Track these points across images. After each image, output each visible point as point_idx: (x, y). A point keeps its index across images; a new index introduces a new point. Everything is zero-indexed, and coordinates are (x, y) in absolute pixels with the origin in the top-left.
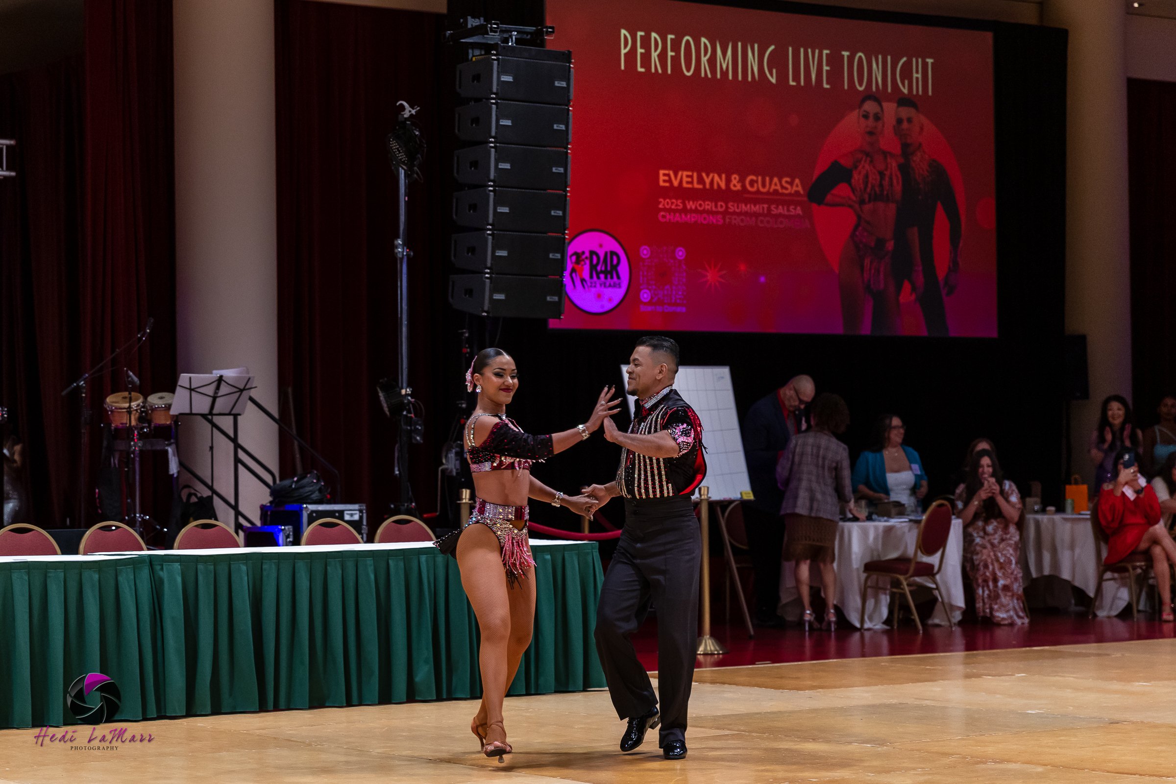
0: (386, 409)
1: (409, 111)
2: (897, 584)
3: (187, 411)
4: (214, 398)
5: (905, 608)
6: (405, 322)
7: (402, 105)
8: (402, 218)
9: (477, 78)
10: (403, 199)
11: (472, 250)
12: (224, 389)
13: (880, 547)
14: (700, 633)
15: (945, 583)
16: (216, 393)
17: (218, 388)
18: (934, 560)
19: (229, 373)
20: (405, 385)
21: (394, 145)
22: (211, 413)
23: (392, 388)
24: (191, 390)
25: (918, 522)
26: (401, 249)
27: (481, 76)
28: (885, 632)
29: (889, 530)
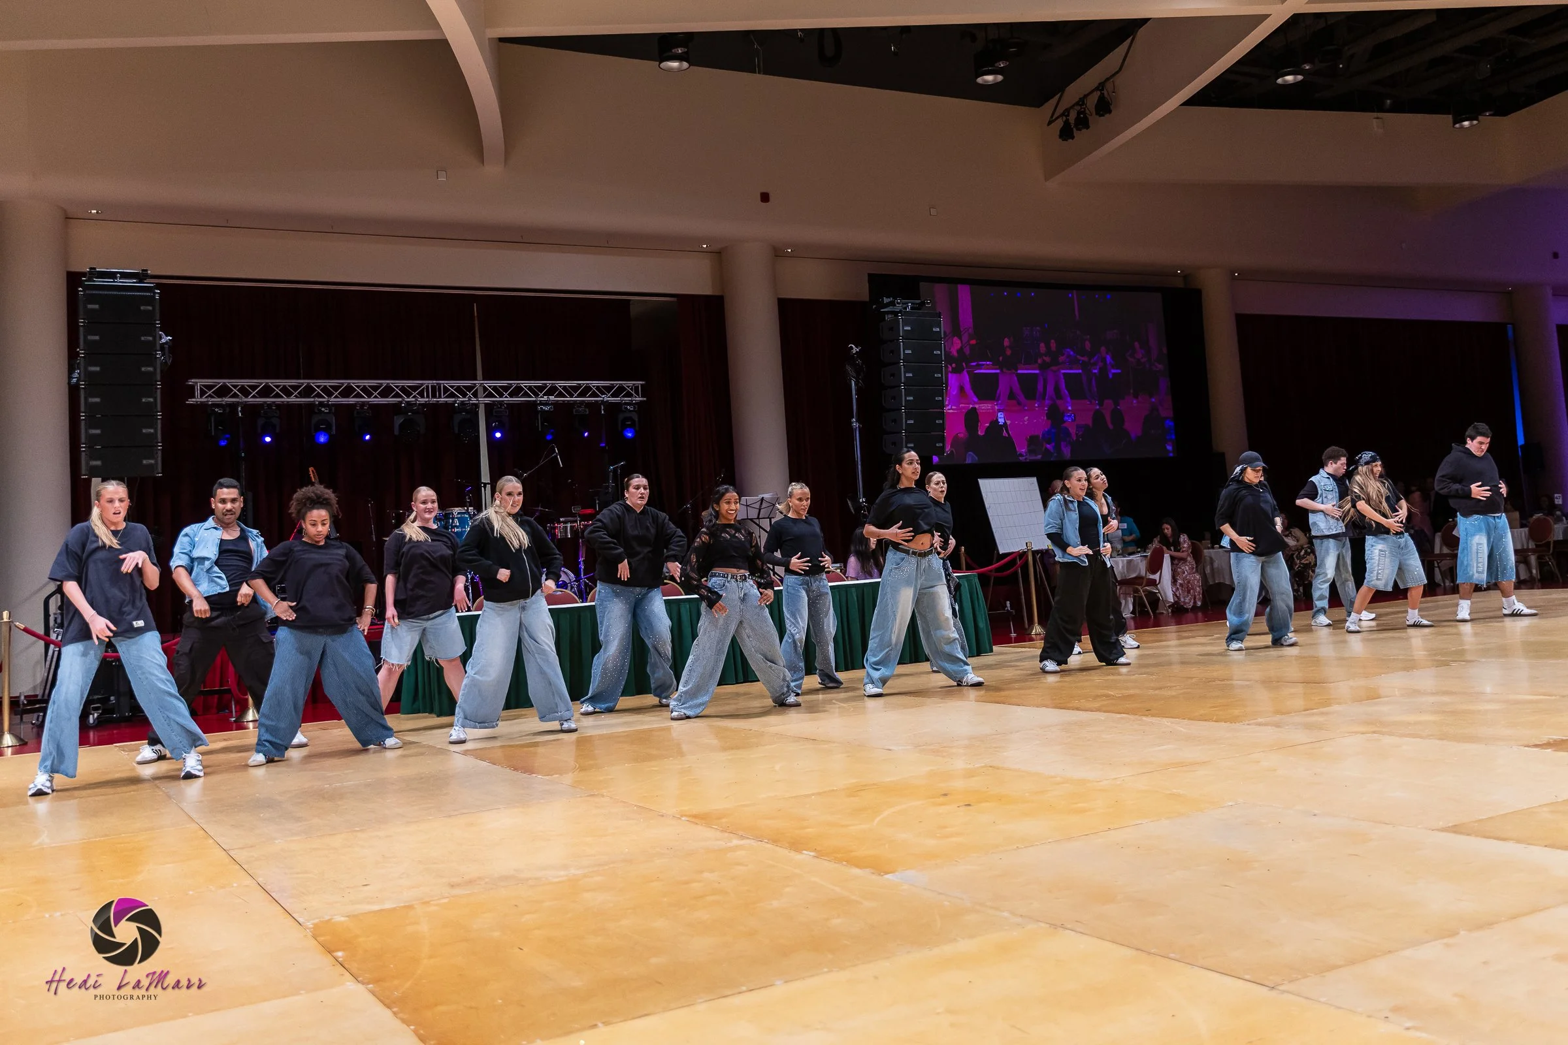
0: (853, 511)
1: (855, 350)
2: (1136, 591)
3: (746, 518)
4: (760, 510)
5: (1142, 605)
6: (859, 463)
7: (852, 347)
8: (855, 407)
9: (891, 329)
10: (854, 397)
11: (895, 421)
12: (764, 505)
13: (1125, 571)
14: (1031, 622)
15: (1162, 588)
16: (760, 507)
17: (761, 504)
18: (1156, 577)
19: (767, 496)
20: (861, 497)
21: (849, 368)
22: (758, 518)
23: (855, 499)
24: (747, 506)
25: (1146, 556)
26: (855, 425)
27: (894, 327)
28: (1132, 618)
29: (1129, 562)
